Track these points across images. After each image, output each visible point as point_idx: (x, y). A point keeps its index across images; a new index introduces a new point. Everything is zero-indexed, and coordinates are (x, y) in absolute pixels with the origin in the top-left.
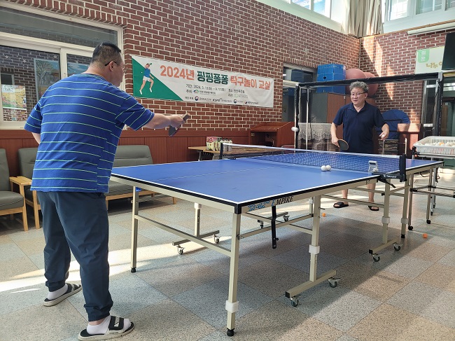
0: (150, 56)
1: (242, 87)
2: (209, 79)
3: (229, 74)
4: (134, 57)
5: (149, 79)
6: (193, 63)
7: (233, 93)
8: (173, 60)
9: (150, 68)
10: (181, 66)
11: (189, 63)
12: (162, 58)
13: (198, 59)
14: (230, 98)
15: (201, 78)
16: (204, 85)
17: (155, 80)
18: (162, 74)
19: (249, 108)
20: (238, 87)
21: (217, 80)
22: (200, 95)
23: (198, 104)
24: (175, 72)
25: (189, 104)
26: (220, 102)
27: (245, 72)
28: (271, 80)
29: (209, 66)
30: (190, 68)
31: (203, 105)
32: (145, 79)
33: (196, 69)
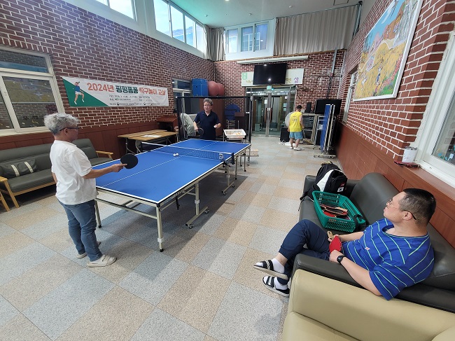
0: (77, 76)
1: (148, 94)
2: (125, 90)
3: (138, 87)
4: (64, 77)
5: (80, 93)
6: (111, 80)
7: (142, 99)
8: (96, 78)
9: (79, 85)
10: (103, 83)
11: (108, 80)
12: (87, 77)
13: (114, 77)
14: (141, 102)
15: (119, 90)
16: (122, 95)
17: (85, 93)
18: (89, 89)
19: (155, 107)
20: (145, 94)
21: (130, 91)
22: (120, 102)
23: (120, 108)
24: (99, 87)
25: (113, 108)
26: (135, 105)
27: (148, 84)
28: (166, 89)
29: (123, 82)
30: (110, 83)
31: (123, 108)
32: (77, 93)
33: (115, 84)
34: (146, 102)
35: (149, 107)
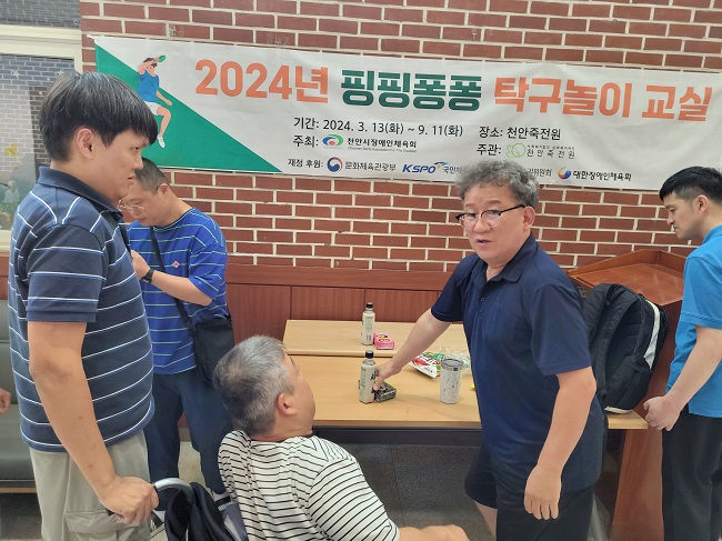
2: (393, 94)
3: (487, 72)
4: (101, 40)
7: (502, 142)
10: (274, 57)
18: (203, 89)
20: (530, 118)
21: (430, 95)
25: (305, 183)
26: (438, 176)
29: (393, 48)
30: (313, 60)
33: (337, 65)
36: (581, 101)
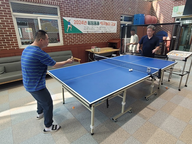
0: (70, 17)
2: (92, 24)
3: (100, 21)
4: (64, 18)
5: (70, 26)
10: (82, 20)
11: (84, 18)
12: (74, 17)
13: (88, 16)
14: (100, 30)
15: (89, 23)
16: (90, 26)
18: (75, 24)
19: (108, 33)
20: (103, 26)
21: (95, 24)
22: (89, 30)
23: (88, 34)
24: (79, 22)
25: (85, 34)
26: (97, 32)
28: (116, 22)
33: (87, 20)
34: (103, 30)
35: (104, 33)
36: (107, 24)
